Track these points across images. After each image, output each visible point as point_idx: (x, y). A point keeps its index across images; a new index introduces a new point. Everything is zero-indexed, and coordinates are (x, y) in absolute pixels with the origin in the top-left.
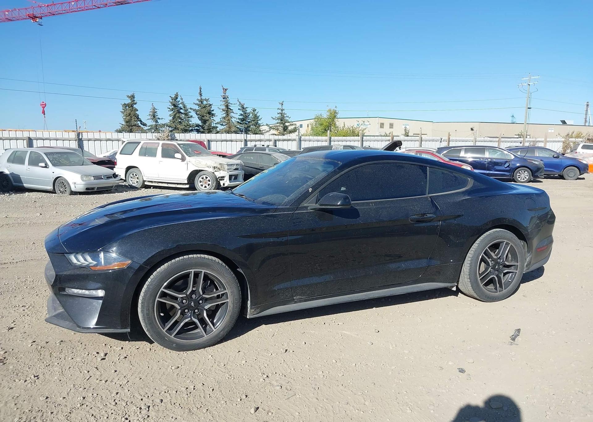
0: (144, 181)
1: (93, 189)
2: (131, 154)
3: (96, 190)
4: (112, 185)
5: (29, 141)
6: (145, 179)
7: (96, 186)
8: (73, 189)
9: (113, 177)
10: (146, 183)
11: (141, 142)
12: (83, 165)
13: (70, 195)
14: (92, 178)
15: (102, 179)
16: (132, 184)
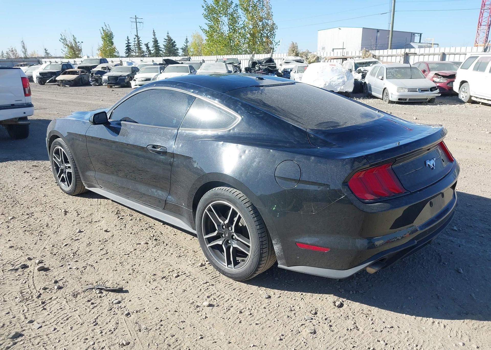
0: (471, 96)
1: (406, 99)
2: (467, 69)
3: (407, 101)
4: (426, 98)
5: (443, 56)
6: (472, 95)
7: (408, 98)
8: (391, 99)
9: (429, 90)
10: (473, 99)
11: (478, 57)
12: (411, 78)
13: (388, 103)
14: (406, 90)
15: (417, 91)
16: (461, 97)
